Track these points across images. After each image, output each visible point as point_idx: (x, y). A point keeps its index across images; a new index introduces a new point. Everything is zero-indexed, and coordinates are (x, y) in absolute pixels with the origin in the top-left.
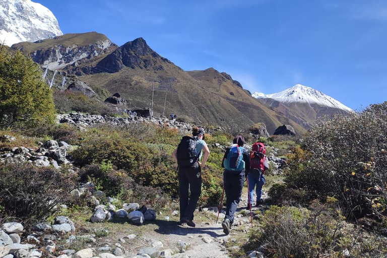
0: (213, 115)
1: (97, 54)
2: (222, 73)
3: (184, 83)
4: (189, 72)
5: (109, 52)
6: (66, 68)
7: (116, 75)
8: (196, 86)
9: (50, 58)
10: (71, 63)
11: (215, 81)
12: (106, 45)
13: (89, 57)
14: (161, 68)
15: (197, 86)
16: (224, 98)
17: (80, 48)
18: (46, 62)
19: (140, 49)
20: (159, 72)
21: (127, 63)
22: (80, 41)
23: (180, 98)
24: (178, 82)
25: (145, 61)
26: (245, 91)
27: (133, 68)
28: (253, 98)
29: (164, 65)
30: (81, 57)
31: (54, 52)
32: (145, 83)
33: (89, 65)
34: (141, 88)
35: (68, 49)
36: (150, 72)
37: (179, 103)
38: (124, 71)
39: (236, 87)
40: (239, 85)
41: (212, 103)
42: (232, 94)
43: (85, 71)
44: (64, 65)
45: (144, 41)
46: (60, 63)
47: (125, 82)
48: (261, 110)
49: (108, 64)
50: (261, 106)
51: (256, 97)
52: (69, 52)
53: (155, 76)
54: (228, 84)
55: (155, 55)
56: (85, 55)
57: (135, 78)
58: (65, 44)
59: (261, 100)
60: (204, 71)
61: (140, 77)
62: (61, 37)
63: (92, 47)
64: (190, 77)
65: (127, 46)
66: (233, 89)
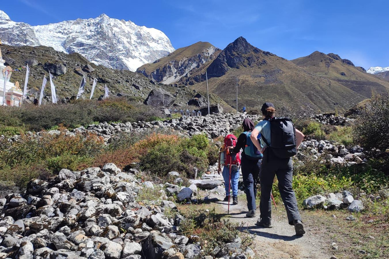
0: (325, 100)
1: (204, 62)
2: (329, 55)
3: (289, 73)
4: (294, 61)
5: (214, 58)
6: (181, 80)
7: (223, 78)
8: (302, 74)
9: (167, 74)
10: (184, 75)
11: (322, 65)
12: (211, 51)
13: (198, 66)
14: (265, 62)
15: (304, 73)
16: (334, 80)
17: (190, 60)
18: (164, 78)
19: (242, 48)
20: (263, 67)
21: (232, 65)
22: (189, 54)
23: (287, 88)
24: (283, 72)
25: (248, 59)
26: (357, 68)
27: (238, 68)
28: (369, 74)
29: (267, 59)
30: (192, 67)
31: (170, 67)
32: (251, 80)
33: (199, 73)
34: (248, 86)
35: (180, 62)
36: (255, 69)
37: (287, 94)
38: (230, 72)
39: (347, 66)
40: (349, 63)
41: (321, 88)
42: (343, 74)
43: (197, 80)
44: (179, 78)
45: (244, 39)
46: (176, 77)
47: (232, 82)
48: (379, 85)
49: (215, 69)
50: (380, 82)
51: (372, 73)
52: (182, 66)
53: (260, 72)
54: (337, 64)
55: (256, 50)
56: (195, 65)
57: (241, 78)
58: (177, 58)
59: (378, 75)
60: (309, 56)
61: (246, 75)
62: (173, 53)
63: (199, 56)
64: (294, 65)
65: (229, 48)
66: (343, 68)
